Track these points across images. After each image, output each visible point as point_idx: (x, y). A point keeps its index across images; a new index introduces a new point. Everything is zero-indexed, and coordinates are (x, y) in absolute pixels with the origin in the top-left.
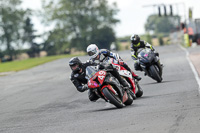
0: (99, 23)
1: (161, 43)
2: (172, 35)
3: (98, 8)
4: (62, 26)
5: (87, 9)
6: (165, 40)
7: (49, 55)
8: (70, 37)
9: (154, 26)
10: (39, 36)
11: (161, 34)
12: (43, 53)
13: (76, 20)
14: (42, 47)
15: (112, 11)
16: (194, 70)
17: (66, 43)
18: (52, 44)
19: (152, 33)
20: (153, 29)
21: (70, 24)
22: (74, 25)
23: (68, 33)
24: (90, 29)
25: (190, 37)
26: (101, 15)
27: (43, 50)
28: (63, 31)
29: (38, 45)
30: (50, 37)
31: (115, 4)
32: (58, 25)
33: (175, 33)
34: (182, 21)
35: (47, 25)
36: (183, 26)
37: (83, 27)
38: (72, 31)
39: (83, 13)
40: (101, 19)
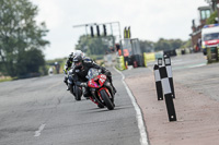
0: (26, 45)
3: (25, 29)
5: (12, 30)
9: (86, 47)
15: (40, 31)
16: (130, 95)
26: (29, 36)
31: (43, 24)
34: (117, 41)
36: (118, 47)
39: (8, 35)
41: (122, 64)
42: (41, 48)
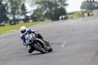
1: (89, 15)
6: (91, 13)
7: (34, 21)
10: (29, 12)
11: (89, 11)
12: (31, 21)
17: (42, 15)
18: (35, 16)
19: (84, 10)
20: (85, 8)
23: (43, 11)
24: (53, 9)
27: (31, 19)
29: (29, 17)
37: (50, 8)
40: (60, 3)
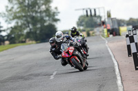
0: (45, 21)
2: (96, 30)
3: (45, 11)
4: (20, 24)
5: (36, 12)
8: (25, 31)
9: (83, 23)
13: (29, 20)
14: (6, 38)
15: (54, 13)
16: (111, 53)
21: (25, 22)
22: (28, 23)
25: (108, 30)
26: (47, 16)
28: (21, 27)
30: (11, 31)
31: (56, 8)
32: (17, 23)
33: (98, 28)
34: (103, 20)
35: (10, 23)
36: (103, 23)
38: (27, 27)
39: (34, 14)
41: (106, 34)
42: (54, 23)
